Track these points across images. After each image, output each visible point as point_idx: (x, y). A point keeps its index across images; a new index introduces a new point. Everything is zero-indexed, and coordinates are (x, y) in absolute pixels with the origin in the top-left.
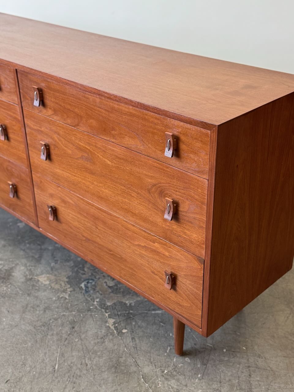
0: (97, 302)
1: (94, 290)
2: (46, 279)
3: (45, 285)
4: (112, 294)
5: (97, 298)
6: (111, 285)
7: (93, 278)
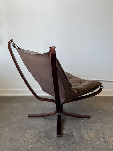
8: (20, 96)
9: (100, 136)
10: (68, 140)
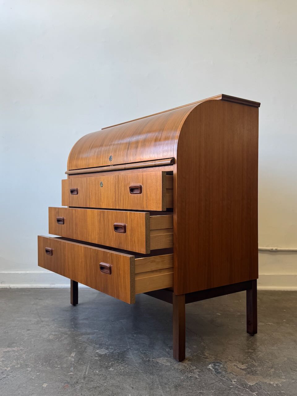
0: (234, 381)
1: (226, 371)
2: (165, 361)
3: (166, 366)
4: (248, 375)
5: (233, 378)
6: (243, 368)
7: (219, 361)
8: (17, 289)
9: (208, 360)
10: (107, 368)
